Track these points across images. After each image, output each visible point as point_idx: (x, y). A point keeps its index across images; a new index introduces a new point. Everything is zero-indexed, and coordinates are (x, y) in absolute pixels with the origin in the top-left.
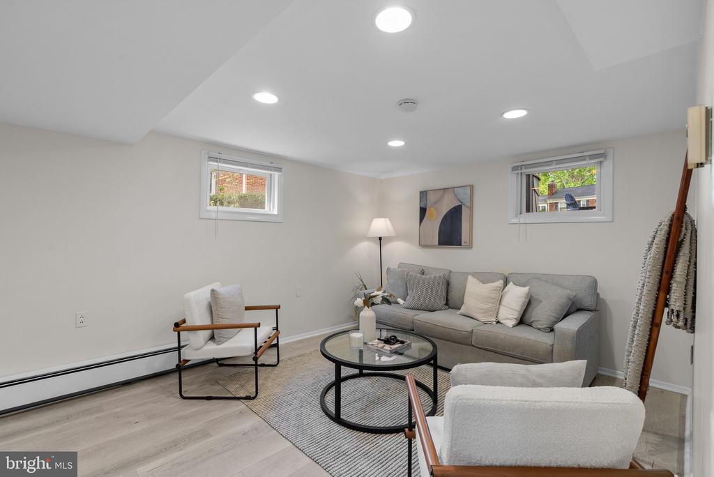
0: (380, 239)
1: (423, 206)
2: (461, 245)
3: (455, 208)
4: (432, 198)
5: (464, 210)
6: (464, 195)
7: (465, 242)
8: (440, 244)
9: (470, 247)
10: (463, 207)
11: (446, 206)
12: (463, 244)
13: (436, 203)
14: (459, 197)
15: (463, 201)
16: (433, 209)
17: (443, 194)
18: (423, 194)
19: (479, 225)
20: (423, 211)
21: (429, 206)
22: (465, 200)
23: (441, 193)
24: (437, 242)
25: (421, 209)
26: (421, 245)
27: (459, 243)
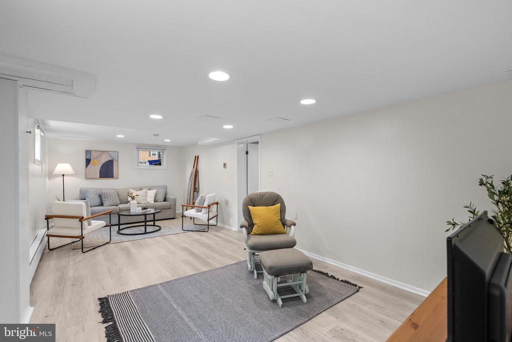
0: (63, 175)
1: (88, 157)
3: (109, 160)
4: (94, 155)
6: (114, 156)
7: (115, 176)
8: (101, 177)
9: (117, 178)
10: (114, 161)
11: (104, 159)
13: (97, 157)
14: (111, 156)
16: (95, 160)
18: (88, 152)
19: (122, 168)
20: (88, 161)
21: (92, 158)
22: (115, 158)
23: (101, 153)
24: (98, 176)
25: (87, 159)
26: (87, 178)
27: (112, 177)
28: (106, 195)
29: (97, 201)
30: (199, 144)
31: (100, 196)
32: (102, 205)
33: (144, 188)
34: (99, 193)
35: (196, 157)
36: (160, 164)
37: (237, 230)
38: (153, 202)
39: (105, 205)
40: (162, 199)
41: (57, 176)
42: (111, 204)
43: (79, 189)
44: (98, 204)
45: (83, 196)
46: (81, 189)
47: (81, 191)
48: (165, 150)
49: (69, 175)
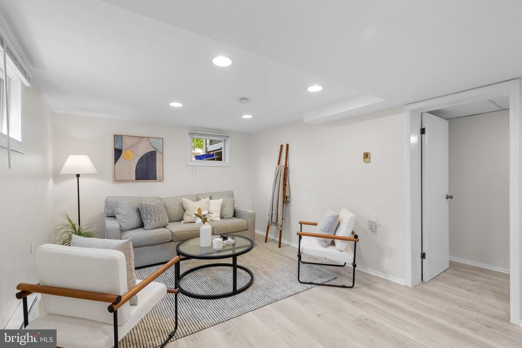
0: (78, 176)
1: (118, 147)
2: (156, 179)
3: (150, 152)
4: (127, 143)
5: (158, 155)
6: (157, 145)
7: (159, 178)
8: (137, 179)
9: (162, 180)
10: (157, 153)
11: (143, 149)
12: (157, 178)
13: (132, 147)
14: (154, 145)
15: (157, 149)
16: (129, 152)
17: (139, 141)
18: (118, 138)
19: (167, 165)
20: (118, 153)
21: (124, 148)
22: (159, 148)
23: (137, 140)
24: (134, 177)
25: (116, 149)
26: (117, 180)
27: (154, 178)
28: (149, 209)
29: (134, 220)
30: (305, 121)
31: (139, 211)
32: (142, 225)
33: (204, 195)
34: (137, 206)
35: (282, 146)
36: (220, 159)
37: (410, 285)
38: (219, 219)
39: (147, 226)
40: (231, 214)
41: (67, 176)
42: (156, 225)
43: (105, 198)
44: (135, 225)
45: (110, 211)
46: (106, 199)
47: (106, 202)
48: (228, 137)
49: (87, 175)
